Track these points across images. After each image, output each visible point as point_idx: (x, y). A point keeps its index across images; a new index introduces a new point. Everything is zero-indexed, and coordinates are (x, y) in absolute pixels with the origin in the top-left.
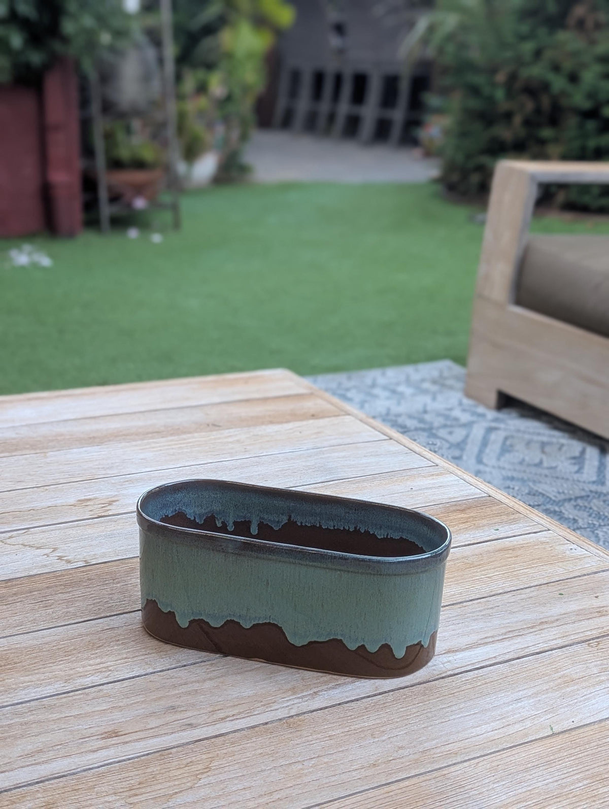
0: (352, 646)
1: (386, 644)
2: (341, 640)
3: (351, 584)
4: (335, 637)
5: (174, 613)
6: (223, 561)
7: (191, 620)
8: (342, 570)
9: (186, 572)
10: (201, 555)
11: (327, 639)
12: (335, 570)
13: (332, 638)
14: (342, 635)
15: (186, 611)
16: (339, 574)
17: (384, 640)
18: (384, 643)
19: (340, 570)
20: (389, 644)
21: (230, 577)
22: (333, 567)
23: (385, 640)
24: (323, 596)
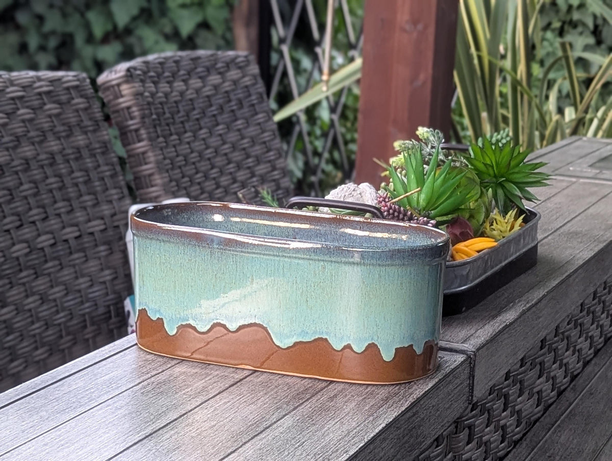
0: (338, 346)
1: (373, 343)
2: (326, 339)
3: (335, 276)
4: (320, 337)
5: (162, 319)
6: (209, 258)
7: (179, 326)
8: (326, 261)
9: (174, 272)
10: (187, 252)
11: (313, 339)
12: (319, 260)
13: (317, 337)
14: (327, 333)
15: (174, 317)
16: (322, 266)
17: (370, 338)
18: (370, 342)
19: (323, 261)
20: (376, 343)
21: (216, 275)
22: (316, 258)
23: (372, 339)
24: (307, 290)
